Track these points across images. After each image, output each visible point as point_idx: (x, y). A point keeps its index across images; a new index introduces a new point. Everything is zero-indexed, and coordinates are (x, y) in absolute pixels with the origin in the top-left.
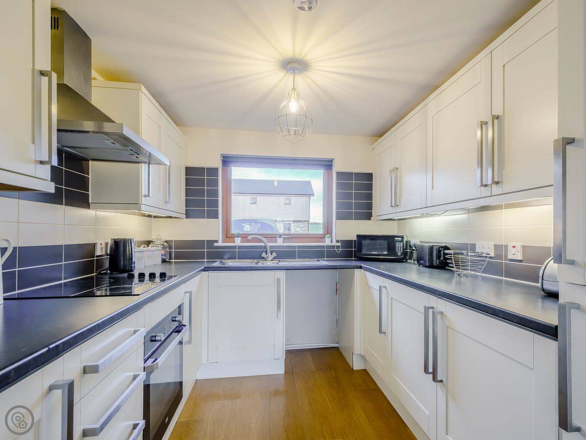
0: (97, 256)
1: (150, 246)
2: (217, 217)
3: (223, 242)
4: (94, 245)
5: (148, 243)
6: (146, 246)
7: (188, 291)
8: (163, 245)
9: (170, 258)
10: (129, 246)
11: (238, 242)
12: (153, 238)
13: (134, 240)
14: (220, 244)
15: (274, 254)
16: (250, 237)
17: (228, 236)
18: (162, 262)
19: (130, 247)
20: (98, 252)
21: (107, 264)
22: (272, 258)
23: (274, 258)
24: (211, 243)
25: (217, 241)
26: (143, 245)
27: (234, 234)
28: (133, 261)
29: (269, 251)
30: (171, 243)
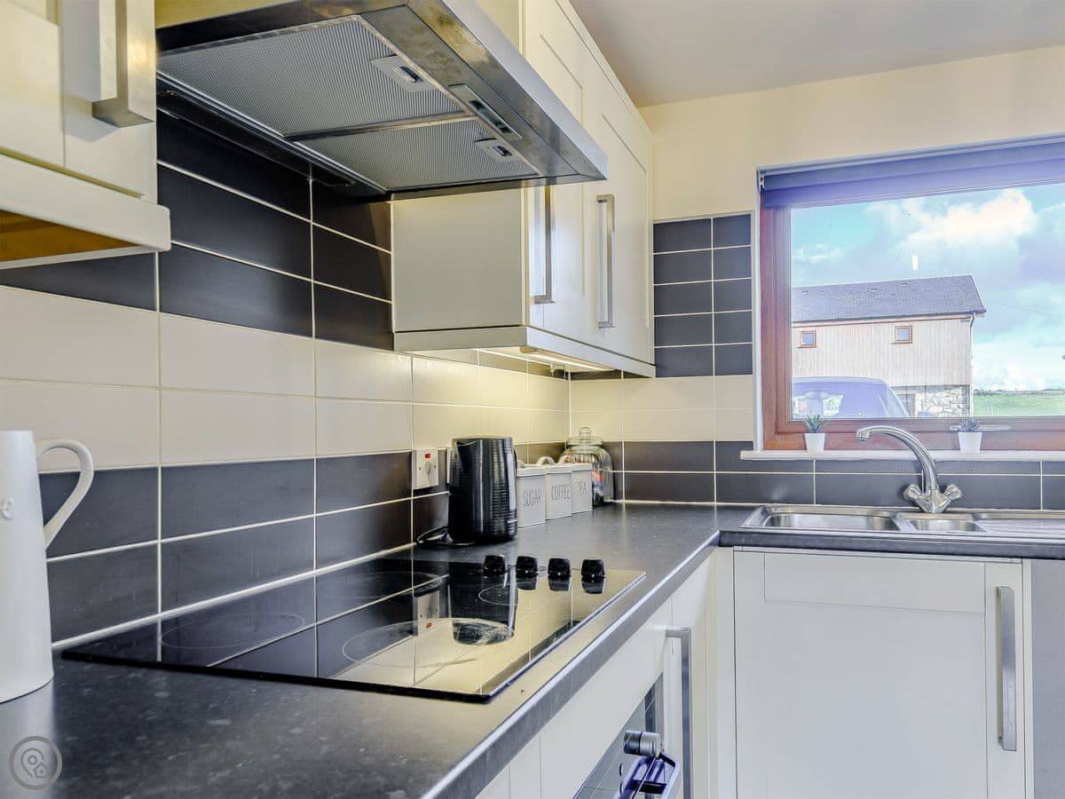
0: (417, 492)
1: (563, 458)
2: (749, 371)
3: (766, 448)
4: (409, 457)
5: (558, 451)
6: (550, 459)
7: (675, 628)
8: (596, 456)
9: (616, 495)
10: (499, 462)
11: (816, 446)
12: (571, 435)
13: (515, 442)
14: (758, 453)
15: (954, 491)
16: (865, 432)
17: (781, 427)
18: (594, 506)
19: (503, 465)
20: (420, 480)
21: (443, 517)
22: (943, 504)
23: (954, 503)
24: (728, 450)
25: (749, 445)
26: (543, 458)
27: (801, 423)
28: (512, 507)
29: (932, 482)
30: (616, 451)
